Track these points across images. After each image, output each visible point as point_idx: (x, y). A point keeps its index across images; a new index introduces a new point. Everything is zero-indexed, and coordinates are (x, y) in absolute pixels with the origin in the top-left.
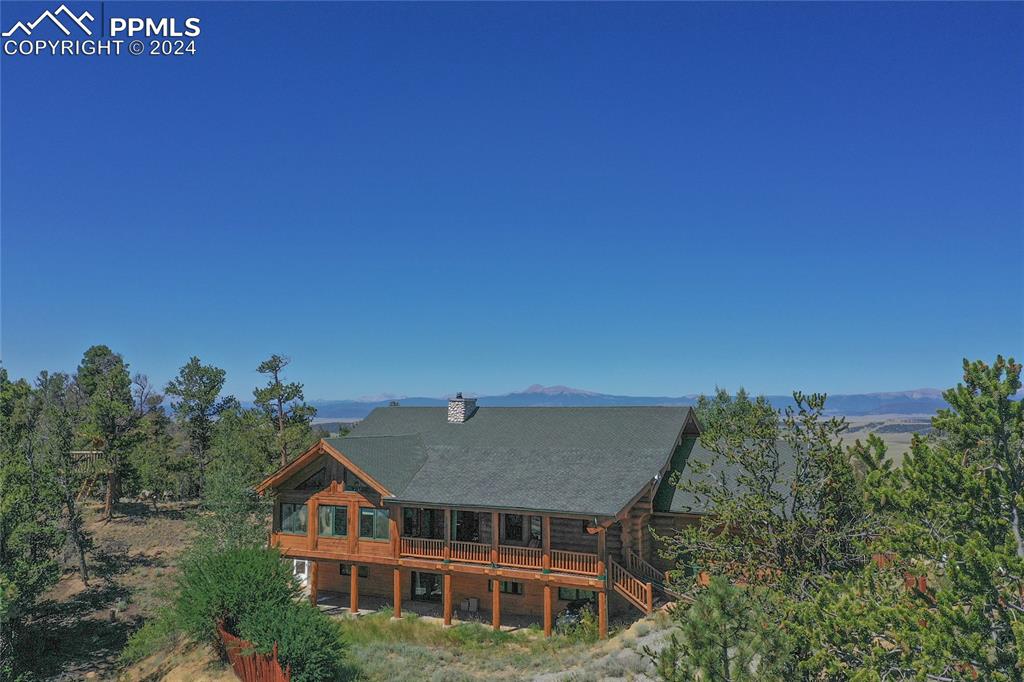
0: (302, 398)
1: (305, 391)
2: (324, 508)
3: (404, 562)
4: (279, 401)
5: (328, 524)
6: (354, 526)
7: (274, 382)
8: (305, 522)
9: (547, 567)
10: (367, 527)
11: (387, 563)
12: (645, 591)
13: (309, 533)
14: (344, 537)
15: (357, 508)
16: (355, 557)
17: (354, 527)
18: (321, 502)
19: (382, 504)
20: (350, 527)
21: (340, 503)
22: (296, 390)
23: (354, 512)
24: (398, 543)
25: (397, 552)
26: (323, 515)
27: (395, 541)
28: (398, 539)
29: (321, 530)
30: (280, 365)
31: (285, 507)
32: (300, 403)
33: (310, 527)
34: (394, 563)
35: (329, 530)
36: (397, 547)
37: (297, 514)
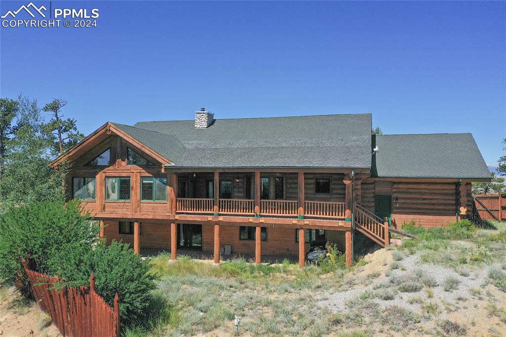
0: (75, 129)
1: (77, 125)
2: (110, 180)
3: (180, 217)
4: (59, 131)
5: (113, 192)
6: (136, 191)
7: (56, 119)
8: (94, 192)
9: (302, 214)
10: (147, 192)
11: (165, 218)
12: (383, 228)
13: (97, 199)
14: (127, 201)
15: (139, 178)
16: (138, 216)
17: (136, 193)
18: (107, 174)
19: (163, 171)
20: (132, 193)
21: (124, 175)
22: (71, 124)
23: (136, 181)
24: (174, 203)
25: (174, 210)
26: (109, 185)
27: (172, 201)
28: (174, 200)
29: (108, 196)
30: (60, 106)
31: (76, 181)
32: (75, 133)
33: (98, 194)
34: (172, 218)
35: (114, 196)
36: (174, 206)
37: (87, 186)
